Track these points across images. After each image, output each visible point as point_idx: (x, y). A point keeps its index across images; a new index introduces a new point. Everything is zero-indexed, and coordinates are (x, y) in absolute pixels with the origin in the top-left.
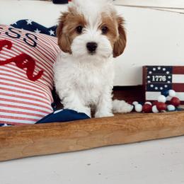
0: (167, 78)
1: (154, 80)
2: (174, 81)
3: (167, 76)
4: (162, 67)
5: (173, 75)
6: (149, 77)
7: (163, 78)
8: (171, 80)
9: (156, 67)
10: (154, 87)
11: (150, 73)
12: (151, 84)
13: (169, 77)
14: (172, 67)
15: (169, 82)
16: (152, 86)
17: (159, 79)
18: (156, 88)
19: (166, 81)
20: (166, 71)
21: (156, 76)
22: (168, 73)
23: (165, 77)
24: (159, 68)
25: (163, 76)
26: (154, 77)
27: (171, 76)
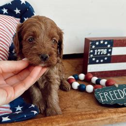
0: (107, 51)
1: (96, 54)
2: (113, 54)
3: (108, 49)
4: (105, 41)
5: (114, 48)
6: (92, 51)
7: (104, 51)
8: (111, 53)
9: (99, 41)
10: (96, 60)
11: (94, 47)
12: (93, 58)
13: (110, 50)
14: (113, 40)
15: (109, 55)
16: (94, 59)
17: (101, 52)
19: (107, 54)
20: (107, 45)
21: (99, 50)
22: (109, 46)
23: (106, 50)
24: (102, 42)
25: (104, 49)
26: (96, 51)
27: (112, 49)
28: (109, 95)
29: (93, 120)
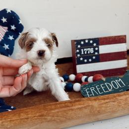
0: (94, 50)
1: (83, 53)
2: (101, 52)
3: (94, 48)
4: (89, 40)
5: (100, 47)
6: (78, 51)
7: (91, 50)
8: (98, 51)
9: (84, 40)
10: (84, 60)
11: (79, 46)
12: (80, 57)
13: (97, 49)
14: (98, 38)
15: (96, 53)
16: (81, 59)
17: (87, 52)
18: (86, 61)
19: (94, 53)
20: (93, 43)
21: (85, 49)
22: (95, 45)
23: (92, 49)
24: (87, 41)
25: (91, 48)
26: (82, 50)
27: (98, 48)
28: (96, 89)
29: (68, 108)
